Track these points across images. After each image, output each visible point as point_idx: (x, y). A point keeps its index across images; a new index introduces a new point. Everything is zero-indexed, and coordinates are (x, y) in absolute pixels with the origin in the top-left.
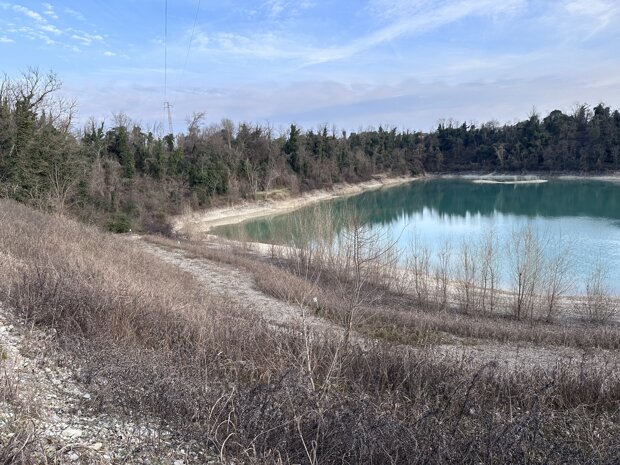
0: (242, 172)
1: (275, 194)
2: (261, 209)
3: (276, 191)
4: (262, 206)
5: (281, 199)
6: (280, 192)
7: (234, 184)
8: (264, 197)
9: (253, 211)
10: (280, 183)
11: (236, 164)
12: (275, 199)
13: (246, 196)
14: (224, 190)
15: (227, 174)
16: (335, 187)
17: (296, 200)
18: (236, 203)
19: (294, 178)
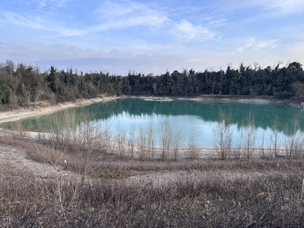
0: (19, 91)
1: (41, 104)
2: (32, 112)
3: (42, 102)
4: (33, 110)
5: (44, 106)
6: (44, 103)
7: (14, 98)
8: (34, 105)
9: (26, 113)
10: (43, 98)
11: (15, 86)
12: (41, 107)
13: (22, 105)
14: (7, 102)
15: (9, 92)
16: (77, 100)
17: (54, 107)
18: (15, 109)
19: (53, 95)
